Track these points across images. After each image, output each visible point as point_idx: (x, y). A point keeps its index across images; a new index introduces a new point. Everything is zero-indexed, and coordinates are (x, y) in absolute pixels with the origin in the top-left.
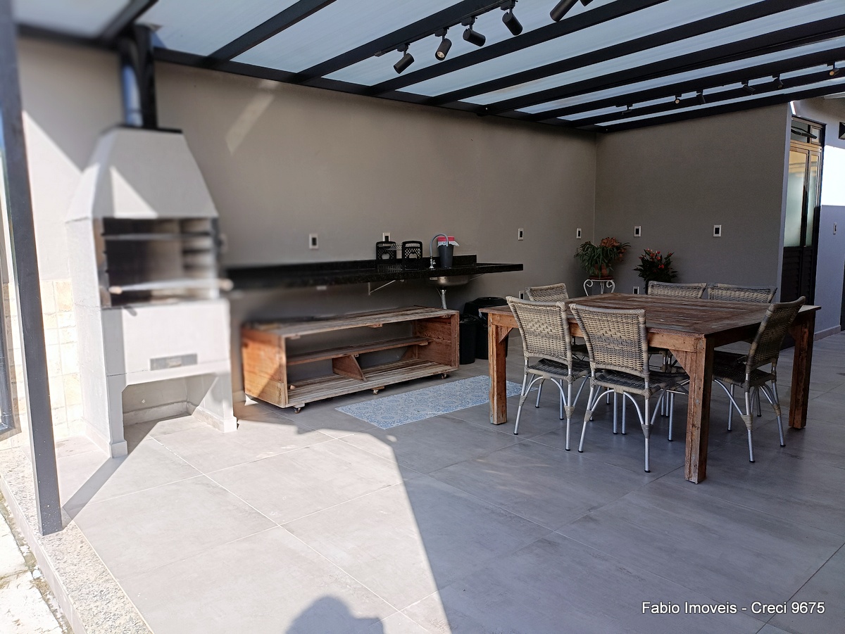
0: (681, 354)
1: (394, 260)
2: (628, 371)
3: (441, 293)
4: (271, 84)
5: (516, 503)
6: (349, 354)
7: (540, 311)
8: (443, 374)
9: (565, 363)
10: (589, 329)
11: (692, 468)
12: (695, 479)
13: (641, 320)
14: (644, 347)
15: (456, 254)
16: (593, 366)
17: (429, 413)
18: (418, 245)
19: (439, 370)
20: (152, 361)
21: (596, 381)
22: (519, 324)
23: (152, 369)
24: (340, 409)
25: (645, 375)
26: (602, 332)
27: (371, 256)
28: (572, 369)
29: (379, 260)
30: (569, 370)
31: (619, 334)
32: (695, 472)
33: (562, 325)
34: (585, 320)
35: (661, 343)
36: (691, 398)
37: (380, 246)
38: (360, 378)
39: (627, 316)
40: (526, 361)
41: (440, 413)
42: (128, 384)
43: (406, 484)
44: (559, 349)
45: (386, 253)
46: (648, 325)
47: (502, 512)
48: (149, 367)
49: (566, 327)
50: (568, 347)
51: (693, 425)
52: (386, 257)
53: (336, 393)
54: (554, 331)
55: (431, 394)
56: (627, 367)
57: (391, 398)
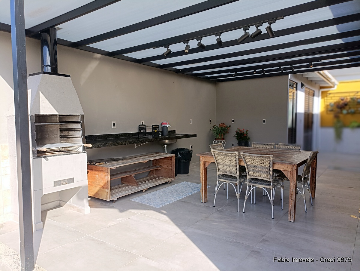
0: (286, 172)
1: (145, 133)
2: (264, 179)
3: (165, 147)
4: (98, 56)
5: (233, 236)
6: (131, 175)
7: (226, 155)
8: (169, 182)
9: (236, 176)
10: (248, 163)
11: (291, 216)
12: (292, 221)
13: (271, 159)
14: (271, 169)
15: (169, 130)
16: (248, 177)
17: (173, 200)
18: (158, 127)
19: (167, 180)
20: (55, 182)
21: (249, 183)
22: (215, 160)
23: (55, 186)
24: (132, 200)
25: (271, 180)
26: (253, 163)
27: (137, 131)
28: (239, 179)
29: (139, 133)
30: (238, 179)
31: (261, 164)
32: (292, 218)
33: (236, 161)
34: (247, 159)
35: (278, 168)
36: (291, 189)
37: (140, 126)
38: (137, 185)
39: (265, 157)
40: (218, 176)
41: (177, 199)
42: (44, 194)
43: (184, 232)
44: (234, 170)
45: (142, 130)
46: (274, 161)
47: (230, 240)
48: (53, 185)
49: (237, 162)
50: (238, 169)
51: (292, 199)
52: (142, 131)
53: (129, 193)
54: (232, 163)
55: (168, 191)
56: (264, 177)
57: (152, 193)
